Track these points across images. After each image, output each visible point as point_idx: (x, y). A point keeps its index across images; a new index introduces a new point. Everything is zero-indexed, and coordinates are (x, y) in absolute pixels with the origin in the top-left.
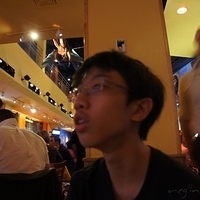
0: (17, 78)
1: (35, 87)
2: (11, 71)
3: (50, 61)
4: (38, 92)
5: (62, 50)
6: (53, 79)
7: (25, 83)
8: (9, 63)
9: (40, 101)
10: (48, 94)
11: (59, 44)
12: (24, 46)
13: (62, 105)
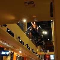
4: (23, 44)
7: (18, 40)
9: (23, 47)
10: (27, 45)
11: (33, 23)
13: (33, 50)
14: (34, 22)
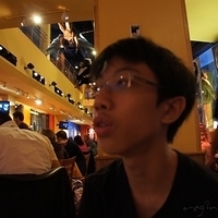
0: (19, 67)
1: (39, 76)
2: (12, 59)
3: (56, 47)
4: (43, 82)
5: (68, 35)
6: (59, 67)
7: (28, 72)
8: (11, 50)
9: (44, 91)
10: (54, 84)
11: (65, 28)
12: (26, 30)
13: (69, 96)
14: (67, 24)
